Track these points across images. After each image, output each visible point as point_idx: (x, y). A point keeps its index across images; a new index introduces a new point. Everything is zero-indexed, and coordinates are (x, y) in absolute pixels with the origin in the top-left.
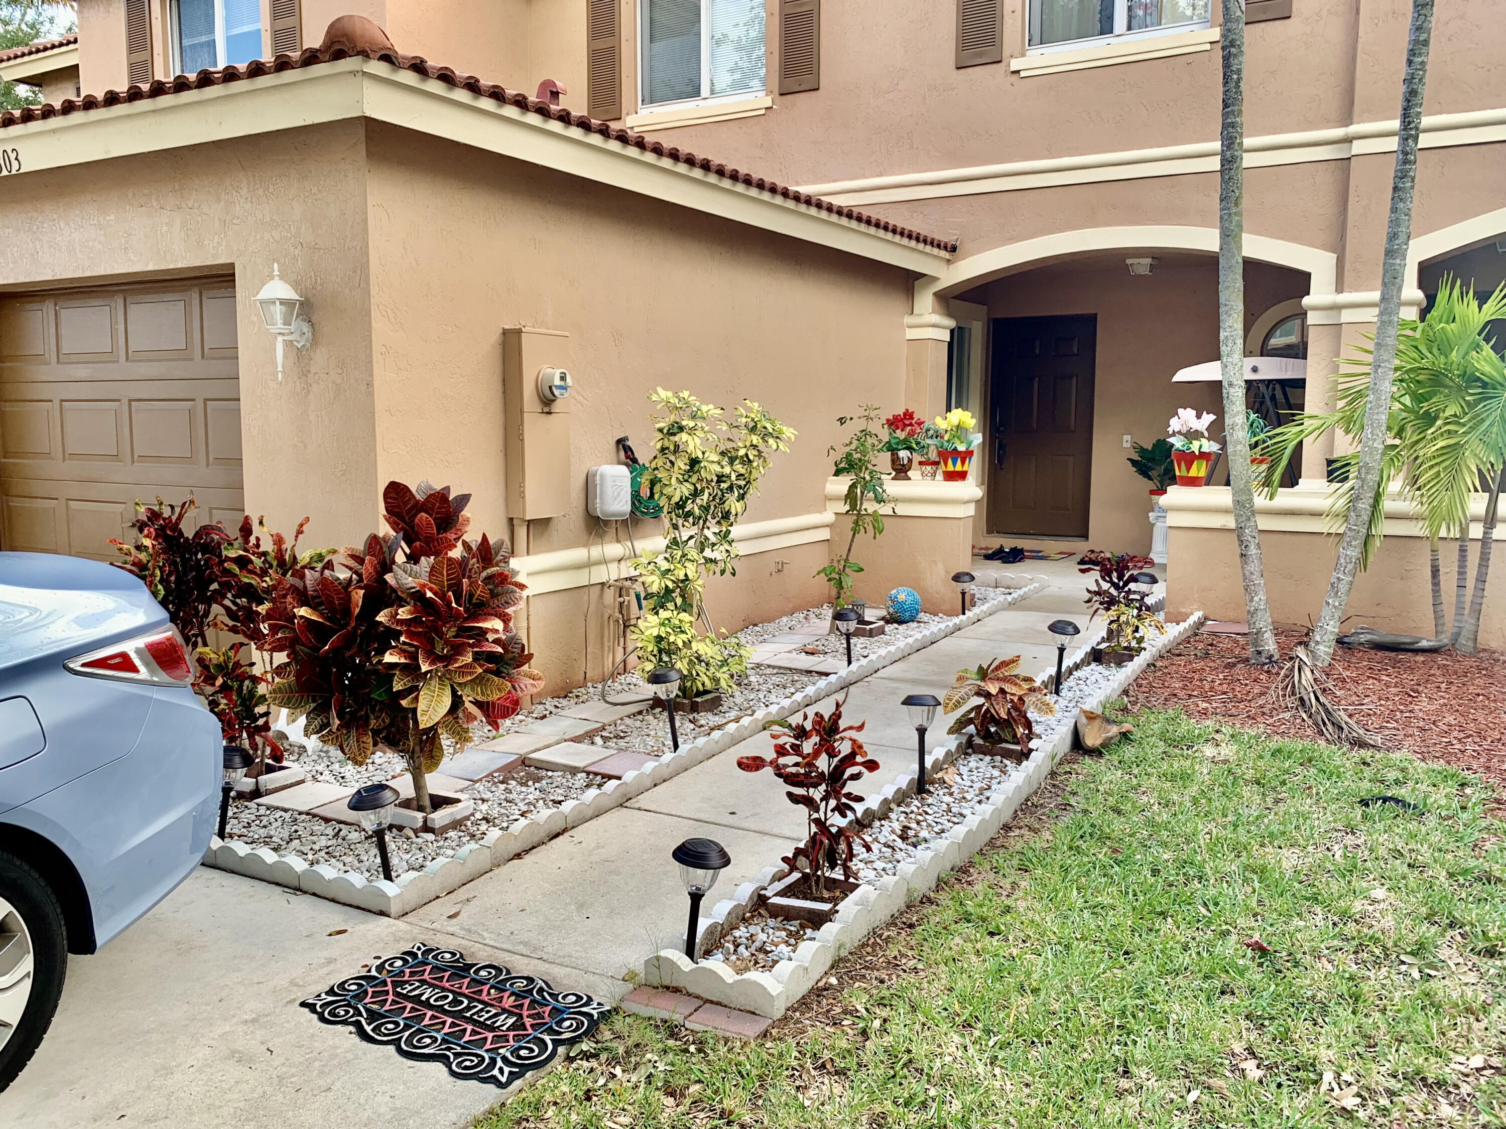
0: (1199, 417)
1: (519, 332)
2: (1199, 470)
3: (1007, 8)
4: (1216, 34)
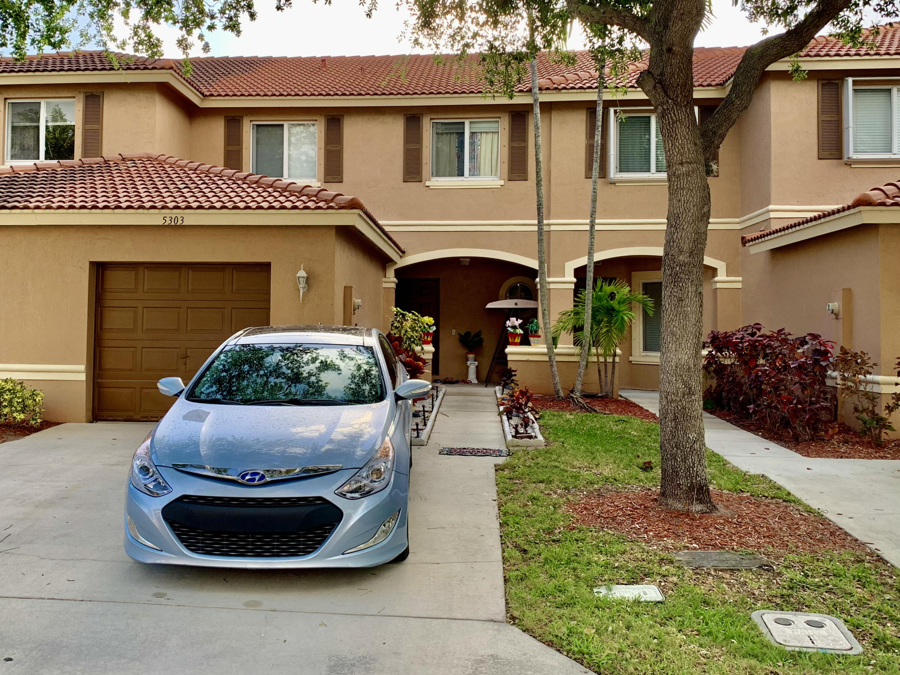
0: (517, 320)
1: (351, 287)
2: (518, 340)
3: (424, 162)
4: (502, 182)
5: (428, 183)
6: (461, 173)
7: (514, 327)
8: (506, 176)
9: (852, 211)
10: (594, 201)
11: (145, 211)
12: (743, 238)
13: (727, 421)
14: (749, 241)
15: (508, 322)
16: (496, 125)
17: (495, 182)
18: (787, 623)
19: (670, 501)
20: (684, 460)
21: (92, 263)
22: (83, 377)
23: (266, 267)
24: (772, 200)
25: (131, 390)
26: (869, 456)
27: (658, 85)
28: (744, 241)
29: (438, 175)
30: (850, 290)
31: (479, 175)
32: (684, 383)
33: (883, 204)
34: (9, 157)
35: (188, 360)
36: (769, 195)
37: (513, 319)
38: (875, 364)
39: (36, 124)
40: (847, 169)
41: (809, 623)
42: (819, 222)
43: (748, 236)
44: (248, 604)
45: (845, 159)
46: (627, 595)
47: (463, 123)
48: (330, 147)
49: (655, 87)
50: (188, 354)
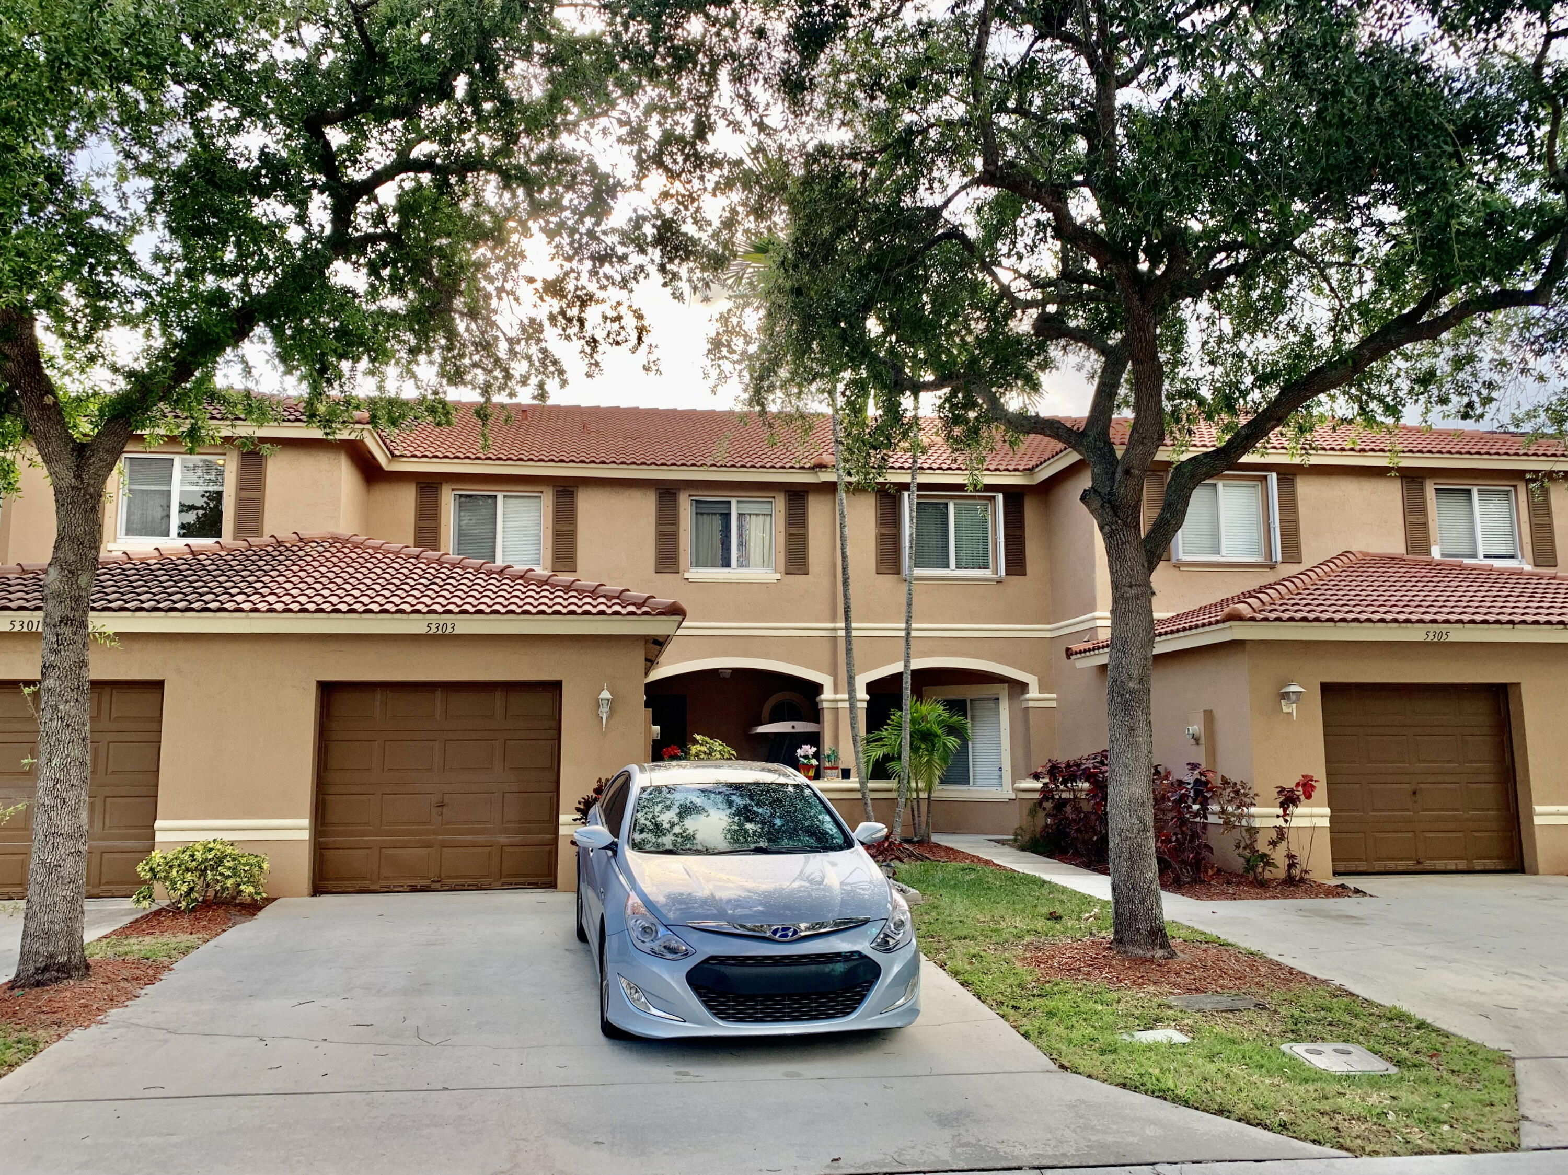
3: (682, 547)
4: (778, 576)
5: (686, 575)
6: (727, 563)
7: (806, 757)
8: (783, 570)
9: (1221, 626)
10: (910, 604)
11: (405, 616)
12: (1068, 650)
13: (1076, 865)
14: (1076, 653)
15: (799, 751)
16: (768, 506)
17: (770, 575)
18: (1319, 1053)
19: (1130, 948)
20: (1142, 902)
21: (318, 682)
22: (305, 835)
23: (556, 686)
24: (1098, 606)
25: (365, 852)
26: (1258, 897)
27: (1107, 505)
28: (1069, 653)
29: (697, 566)
30: (1211, 711)
31: (747, 566)
32: (1139, 818)
33: (1253, 619)
34: (124, 531)
35: (445, 809)
36: (1095, 600)
37: (806, 747)
38: (1256, 795)
39: (165, 488)
40: (1175, 572)
41: (1336, 1051)
42: (1176, 635)
43: (1075, 647)
44: (787, 1074)
45: (1174, 560)
46: (1159, 1039)
47: (729, 502)
48: (559, 527)
49: (1102, 506)
50: (446, 801)
